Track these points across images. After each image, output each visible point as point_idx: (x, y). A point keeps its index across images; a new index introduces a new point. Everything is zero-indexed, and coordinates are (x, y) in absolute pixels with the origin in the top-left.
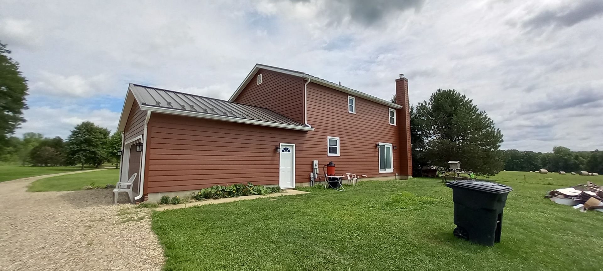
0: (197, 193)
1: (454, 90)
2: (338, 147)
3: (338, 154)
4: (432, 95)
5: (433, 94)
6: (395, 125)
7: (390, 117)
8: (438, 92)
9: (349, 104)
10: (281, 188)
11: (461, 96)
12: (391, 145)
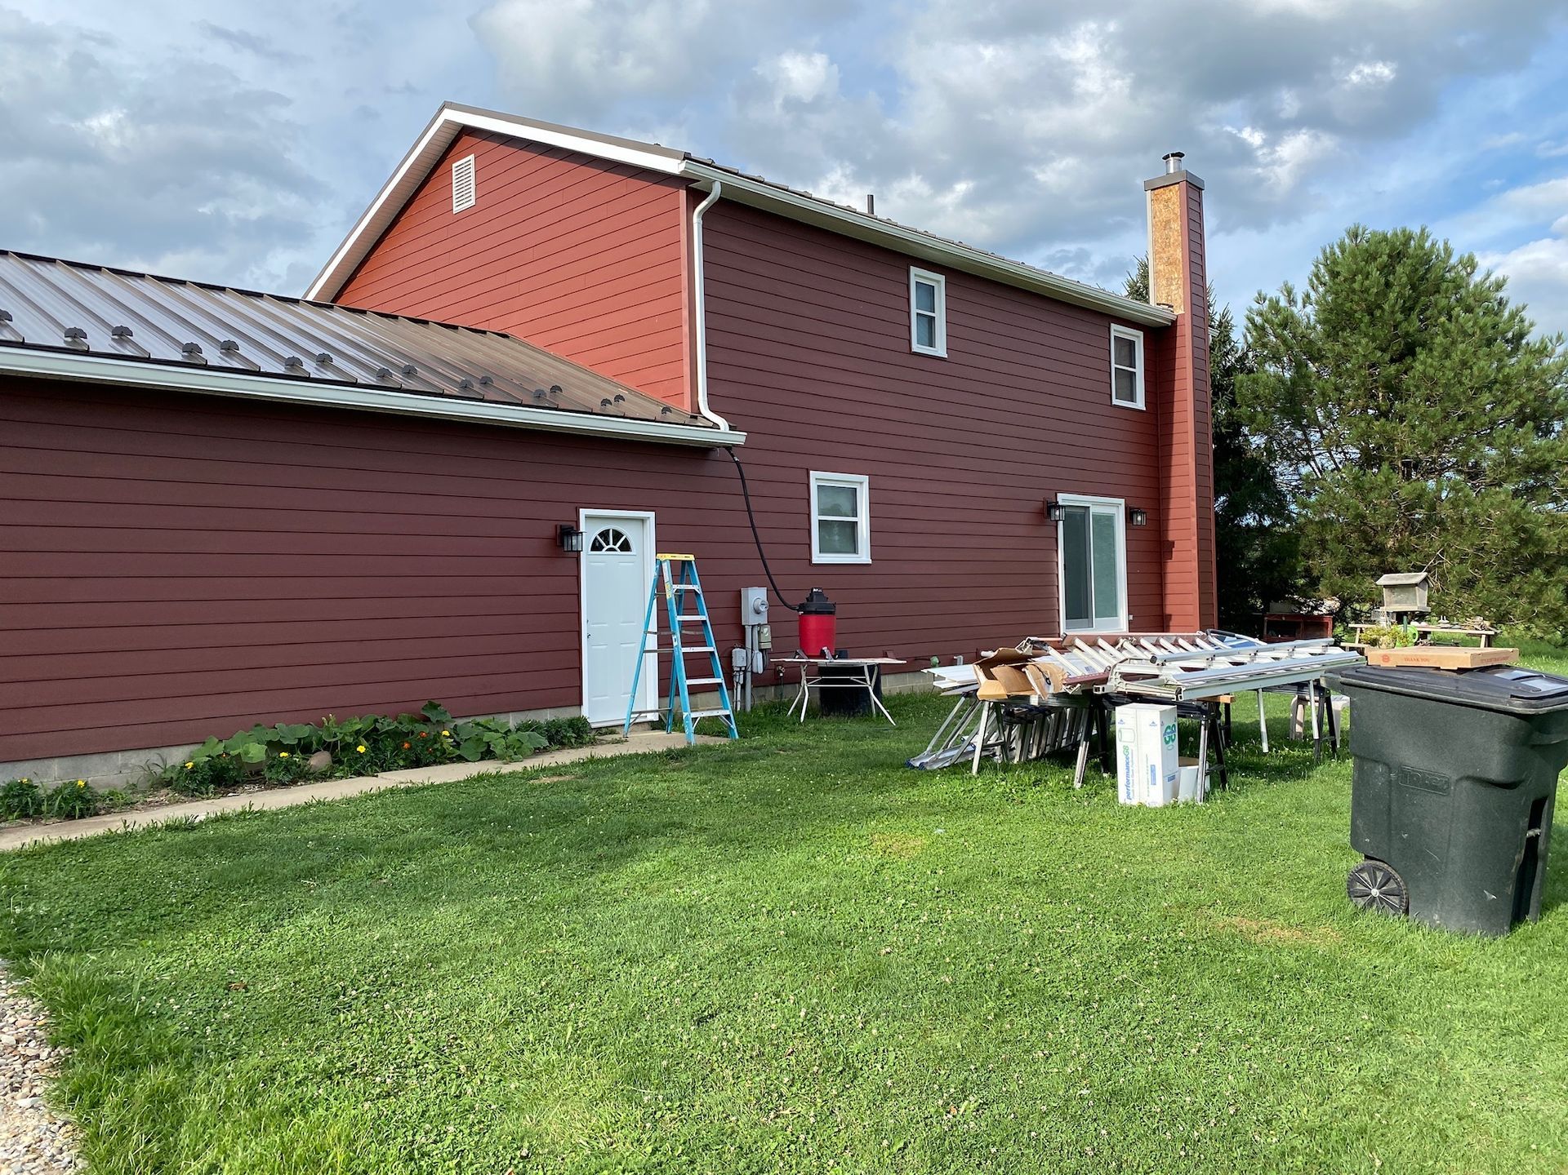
0: (178, 756)
1: (1423, 231)
2: (863, 520)
3: (864, 556)
4: (1321, 257)
5: (1328, 250)
6: (1140, 404)
7: (1114, 366)
8: (1347, 241)
9: (914, 311)
10: (593, 726)
11: (1453, 261)
12: (1118, 505)
